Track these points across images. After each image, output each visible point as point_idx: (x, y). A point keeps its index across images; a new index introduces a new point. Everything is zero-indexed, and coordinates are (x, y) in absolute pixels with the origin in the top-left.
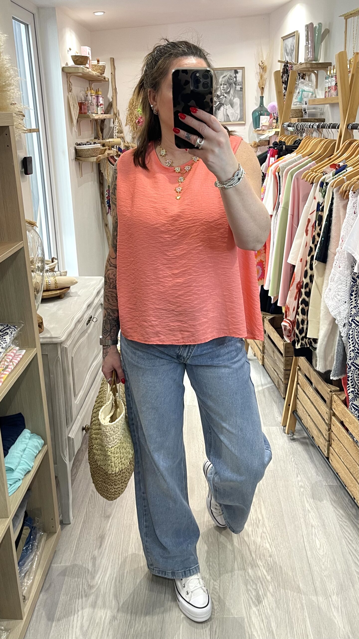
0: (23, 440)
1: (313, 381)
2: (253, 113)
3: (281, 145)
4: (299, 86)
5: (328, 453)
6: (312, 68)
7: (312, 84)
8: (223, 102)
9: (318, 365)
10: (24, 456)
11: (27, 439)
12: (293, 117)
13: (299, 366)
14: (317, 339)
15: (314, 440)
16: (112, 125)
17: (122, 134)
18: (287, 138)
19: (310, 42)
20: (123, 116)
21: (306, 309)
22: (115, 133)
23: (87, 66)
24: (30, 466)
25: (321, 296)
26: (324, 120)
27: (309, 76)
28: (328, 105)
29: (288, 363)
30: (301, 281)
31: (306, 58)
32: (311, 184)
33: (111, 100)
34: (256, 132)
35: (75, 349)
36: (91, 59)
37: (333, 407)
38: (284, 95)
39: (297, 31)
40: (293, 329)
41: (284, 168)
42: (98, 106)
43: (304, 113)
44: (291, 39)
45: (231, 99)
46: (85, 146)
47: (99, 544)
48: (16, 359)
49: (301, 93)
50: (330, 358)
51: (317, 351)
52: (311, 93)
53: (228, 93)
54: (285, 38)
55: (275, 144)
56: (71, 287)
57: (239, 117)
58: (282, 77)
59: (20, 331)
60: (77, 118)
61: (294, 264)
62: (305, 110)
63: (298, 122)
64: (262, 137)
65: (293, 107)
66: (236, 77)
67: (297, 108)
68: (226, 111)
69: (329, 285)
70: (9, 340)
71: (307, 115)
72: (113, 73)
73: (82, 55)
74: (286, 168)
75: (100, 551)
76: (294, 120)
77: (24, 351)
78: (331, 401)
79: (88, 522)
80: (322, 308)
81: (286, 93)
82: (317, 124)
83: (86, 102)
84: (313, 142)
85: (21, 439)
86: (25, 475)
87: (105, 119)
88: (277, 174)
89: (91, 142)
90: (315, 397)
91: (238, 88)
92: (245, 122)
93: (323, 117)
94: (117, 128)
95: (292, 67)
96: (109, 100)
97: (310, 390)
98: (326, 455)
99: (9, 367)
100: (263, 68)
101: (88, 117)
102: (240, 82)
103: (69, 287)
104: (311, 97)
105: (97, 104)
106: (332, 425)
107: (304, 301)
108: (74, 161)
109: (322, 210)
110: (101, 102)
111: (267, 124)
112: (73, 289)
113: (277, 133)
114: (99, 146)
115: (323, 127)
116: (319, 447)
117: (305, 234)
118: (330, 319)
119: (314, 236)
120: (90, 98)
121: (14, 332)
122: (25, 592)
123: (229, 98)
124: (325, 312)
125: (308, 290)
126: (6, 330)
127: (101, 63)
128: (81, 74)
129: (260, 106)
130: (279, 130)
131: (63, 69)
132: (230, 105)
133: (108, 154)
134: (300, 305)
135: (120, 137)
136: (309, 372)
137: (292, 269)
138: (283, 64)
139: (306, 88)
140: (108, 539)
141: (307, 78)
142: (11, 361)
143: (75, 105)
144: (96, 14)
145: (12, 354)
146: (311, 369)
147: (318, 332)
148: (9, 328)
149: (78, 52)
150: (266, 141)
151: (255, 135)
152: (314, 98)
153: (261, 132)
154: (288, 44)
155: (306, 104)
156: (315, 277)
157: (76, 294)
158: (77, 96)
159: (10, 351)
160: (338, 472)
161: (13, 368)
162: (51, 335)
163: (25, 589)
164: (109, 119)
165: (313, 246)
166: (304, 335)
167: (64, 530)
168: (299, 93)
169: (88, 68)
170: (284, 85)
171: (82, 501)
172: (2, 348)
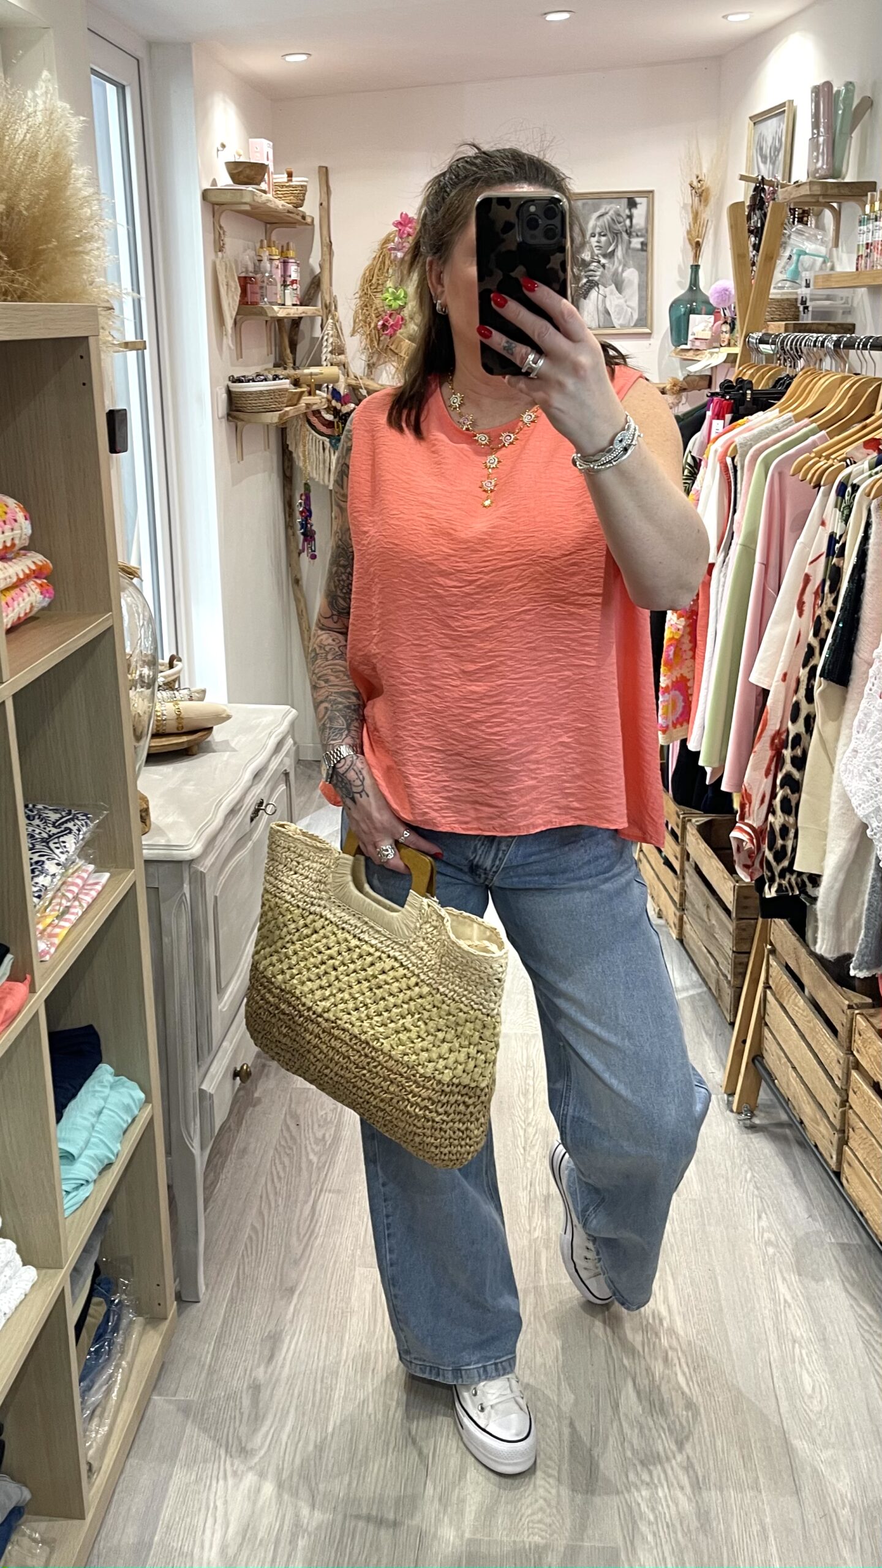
0: (98, 1088)
1: (805, 980)
2: (671, 306)
3: (741, 388)
4: (792, 241)
5: (839, 1162)
6: (825, 196)
7: (824, 236)
8: (596, 279)
9: (819, 941)
10: (98, 1127)
11: (105, 1087)
12: (773, 320)
13: (771, 944)
14: (820, 876)
15: (805, 1128)
16: (318, 333)
17: (342, 357)
18: (758, 371)
19: (822, 129)
20: (347, 310)
21: (793, 798)
22: (326, 354)
23: (263, 186)
24: (112, 1152)
25: (833, 768)
26: (851, 328)
27: (818, 215)
28: (864, 290)
29: (745, 934)
30: (784, 729)
31: (812, 169)
32: (814, 487)
33: (318, 270)
34: (677, 354)
35: (222, 879)
36: (271, 169)
37: (855, 1046)
38: (753, 264)
39: (792, 101)
40: (759, 848)
41: (747, 446)
42: (285, 285)
43: (801, 308)
44: (775, 120)
45: (617, 269)
46: (251, 383)
47: (267, 1352)
48: (87, 894)
49: (794, 258)
50: (849, 924)
51: (819, 905)
52: (821, 260)
53: (610, 255)
54: (758, 119)
55: (727, 386)
56: (215, 728)
57: (636, 316)
58: (749, 218)
59: (98, 826)
60: (234, 314)
61: (765, 687)
62: (804, 302)
63: (786, 331)
64: (694, 368)
65: (774, 293)
66: (630, 217)
67: (785, 297)
68: (604, 302)
69: (853, 740)
70: (74, 846)
71: (810, 314)
72: (325, 204)
73: (252, 161)
74: (751, 446)
75: (270, 1371)
76: (776, 328)
77: (107, 875)
78: (851, 1032)
79: (242, 1299)
80: (834, 798)
81: (758, 259)
82: (835, 337)
83: (258, 276)
84: (823, 382)
85: (93, 1086)
86: (100, 1173)
87: (300, 318)
88: (729, 460)
89: (266, 373)
90: (809, 1022)
91: (636, 243)
92: (651, 329)
93: (849, 320)
94: (331, 340)
95: (774, 192)
96: (312, 271)
97: (798, 1004)
98: (834, 1167)
99: (72, 910)
100: (701, 194)
101: (262, 312)
102: (640, 230)
103: (211, 729)
104: (821, 269)
105: (285, 281)
106: (851, 1093)
107: (788, 778)
108: (224, 421)
109: (841, 553)
110: (294, 276)
111: (707, 335)
112: (219, 734)
113: (732, 358)
114: (286, 384)
115: (850, 345)
116: (816, 1146)
117: (796, 612)
118: (853, 826)
119: (819, 617)
120: (268, 265)
121: (84, 829)
122: (91, 1452)
123: (613, 270)
124: (842, 808)
125: (799, 752)
126: (66, 822)
127: (296, 180)
128: (247, 208)
129: (691, 288)
130: (737, 350)
131: (205, 194)
132: (613, 286)
133: (308, 406)
134: (778, 789)
135: (338, 365)
136: (797, 960)
137: (761, 698)
138: (753, 185)
139: (809, 247)
140: (290, 1342)
141: (812, 221)
142: (76, 898)
143: (232, 284)
144: (289, 59)
145: (79, 882)
146: (803, 951)
147: (823, 859)
148: (72, 819)
149: (241, 152)
150: (702, 377)
151: (676, 361)
152: (828, 272)
153: (690, 355)
154: (765, 132)
155: (808, 286)
156: (819, 720)
157: (226, 746)
158: (236, 262)
159: (73, 873)
160: (864, 1209)
161: (80, 913)
162: (169, 840)
163: (91, 1445)
164: (312, 319)
165: (815, 643)
166: (786, 863)
167: (184, 1316)
168: (790, 258)
169: (265, 192)
170: (753, 239)
171: (228, 1251)
172: (58, 864)
